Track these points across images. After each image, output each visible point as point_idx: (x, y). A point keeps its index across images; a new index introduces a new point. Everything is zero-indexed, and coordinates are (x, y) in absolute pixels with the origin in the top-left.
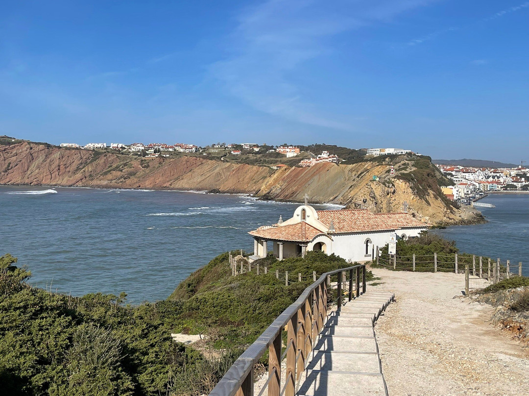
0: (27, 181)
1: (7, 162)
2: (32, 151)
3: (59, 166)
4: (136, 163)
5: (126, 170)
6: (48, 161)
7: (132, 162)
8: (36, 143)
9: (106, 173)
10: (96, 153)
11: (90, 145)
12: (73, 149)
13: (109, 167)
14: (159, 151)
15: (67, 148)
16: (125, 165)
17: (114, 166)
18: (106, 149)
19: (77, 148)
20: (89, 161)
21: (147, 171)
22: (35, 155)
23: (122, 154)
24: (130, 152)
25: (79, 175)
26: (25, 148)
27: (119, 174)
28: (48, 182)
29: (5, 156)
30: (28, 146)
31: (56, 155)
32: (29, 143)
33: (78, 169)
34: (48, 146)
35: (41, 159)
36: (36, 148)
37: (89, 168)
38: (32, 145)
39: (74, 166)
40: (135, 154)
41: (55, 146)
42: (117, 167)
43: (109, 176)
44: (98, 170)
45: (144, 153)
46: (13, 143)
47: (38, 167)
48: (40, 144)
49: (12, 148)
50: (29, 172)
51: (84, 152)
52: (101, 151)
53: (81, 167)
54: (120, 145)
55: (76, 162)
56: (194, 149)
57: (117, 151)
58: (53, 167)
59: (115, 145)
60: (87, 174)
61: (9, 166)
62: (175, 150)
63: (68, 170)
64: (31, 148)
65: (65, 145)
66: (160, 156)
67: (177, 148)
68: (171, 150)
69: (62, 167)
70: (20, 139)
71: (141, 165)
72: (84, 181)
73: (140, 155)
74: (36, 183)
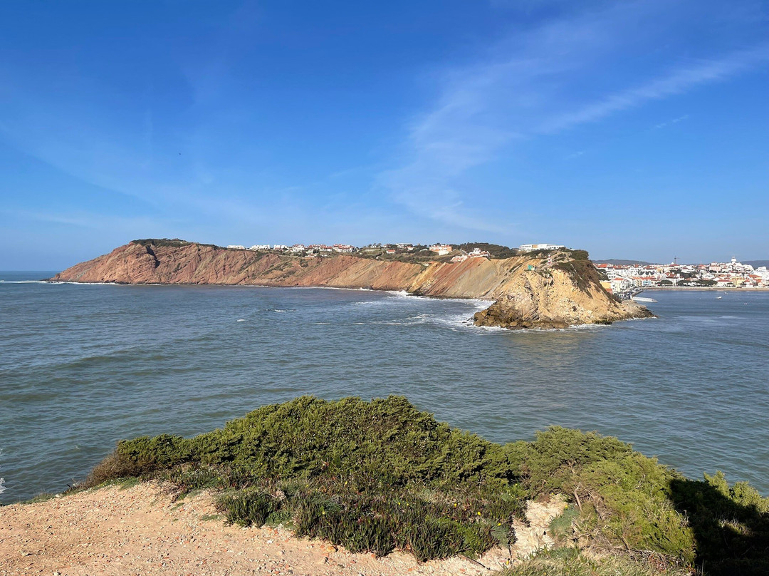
0: (194, 280)
1: (177, 263)
2: (200, 252)
3: (224, 266)
4: (295, 263)
5: (286, 269)
6: (215, 261)
7: (292, 262)
8: (204, 245)
9: (267, 273)
10: (260, 254)
11: (255, 247)
12: (238, 250)
13: (271, 267)
14: (318, 251)
15: (232, 250)
16: (286, 264)
17: (276, 265)
18: (269, 250)
19: (242, 250)
20: (252, 261)
21: (306, 269)
22: (203, 256)
23: (284, 254)
24: (291, 253)
25: (242, 275)
26: (194, 249)
27: (279, 273)
28: (214, 281)
29: (176, 257)
30: (196, 248)
31: (222, 256)
32: (198, 245)
33: (242, 269)
34: (215, 248)
35: (208, 260)
36: (204, 250)
37: (252, 268)
38: (200, 247)
39: (238, 266)
40: (296, 254)
41: (222, 248)
42: (278, 267)
43: (270, 275)
44: (261, 270)
45: (304, 254)
46: (182, 245)
47: (205, 267)
48: (208, 245)
49: (182, 250)
50: (197, 272)
51: (248, 253)
52: (264, 251)
53: (245, 267)
54: (282, 247)
55: (241, 263)
56: (351, 249)
57: (280, 252)
58: (219, 267)
59: (278, 247)
60: (250, 274)
61: (178, 266)
62: (333, 250)
63: (232, 269)
64: (199, 250)
65: (231, 247)
66: (319, 256)
67: (336, 249)
68: (329, 250)
69: (227, 267)
70: (190, 242)
71: (301, 264)
72: (247, 280)
73: (300, 256)
74: (202, 282)
